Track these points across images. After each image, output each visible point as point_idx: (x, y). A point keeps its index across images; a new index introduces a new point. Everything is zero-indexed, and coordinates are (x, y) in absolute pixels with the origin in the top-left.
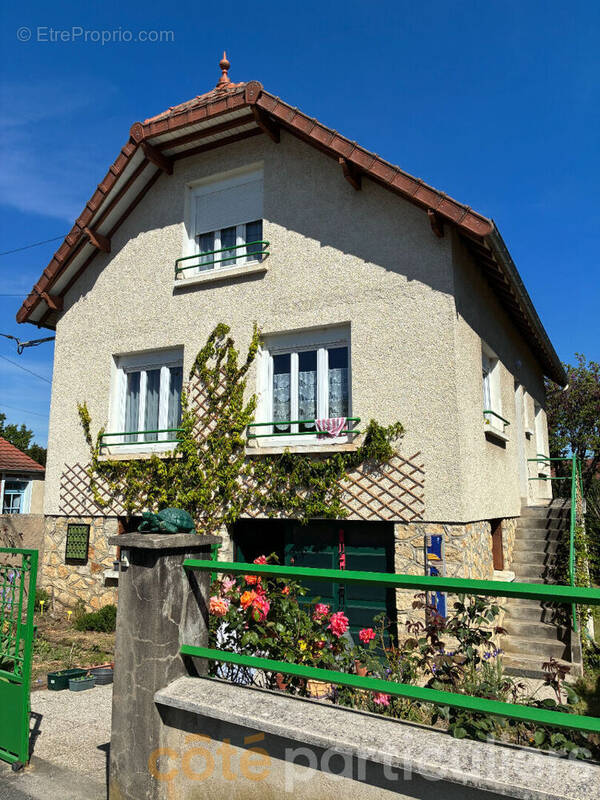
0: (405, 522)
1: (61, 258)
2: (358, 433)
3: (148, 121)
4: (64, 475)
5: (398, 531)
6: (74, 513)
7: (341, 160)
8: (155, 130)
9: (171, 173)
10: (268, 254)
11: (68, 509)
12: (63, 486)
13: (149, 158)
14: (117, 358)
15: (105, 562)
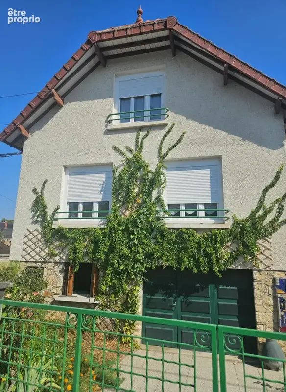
0: (259, 271)
1: (34, 105)
2: (228, 218)
3: (100, 32)
4: (26, 236)
5: (256, 275)
6: (32, 260)
7: (225, 65)
8: (104, 37)
9: (105, 66)
10: (168, 116)
11: (28, 257)
12: (25, 243)
13: (97, 53)
14: (65, 167)
15: (54, 290)
